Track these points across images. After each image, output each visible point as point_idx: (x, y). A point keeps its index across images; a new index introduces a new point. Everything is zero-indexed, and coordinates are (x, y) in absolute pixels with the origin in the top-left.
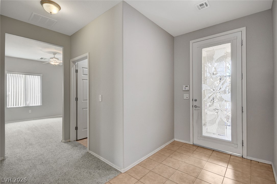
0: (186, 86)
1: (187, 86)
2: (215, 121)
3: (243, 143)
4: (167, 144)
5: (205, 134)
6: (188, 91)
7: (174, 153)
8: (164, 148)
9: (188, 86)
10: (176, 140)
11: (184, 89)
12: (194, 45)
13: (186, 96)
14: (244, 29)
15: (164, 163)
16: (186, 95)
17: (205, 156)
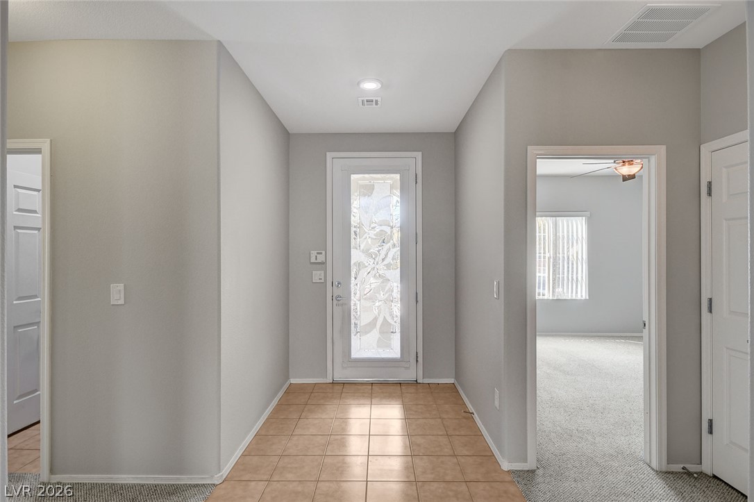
0: (318, 253)
1: (321, 253)
2: (375, 325)
3: (417, 357)
4: (280, 394)
5: (355, 354)
6: (324, 263)
7: (306, 409)
8: (277, 405)
9: (324, 252)
10: (293, 381)
11: (313, 260)
12: (335, 162)
13: (317, 276)
14: (419, 155)
15: (298, 431)
16: (319, 272)
17: (364, 396)
